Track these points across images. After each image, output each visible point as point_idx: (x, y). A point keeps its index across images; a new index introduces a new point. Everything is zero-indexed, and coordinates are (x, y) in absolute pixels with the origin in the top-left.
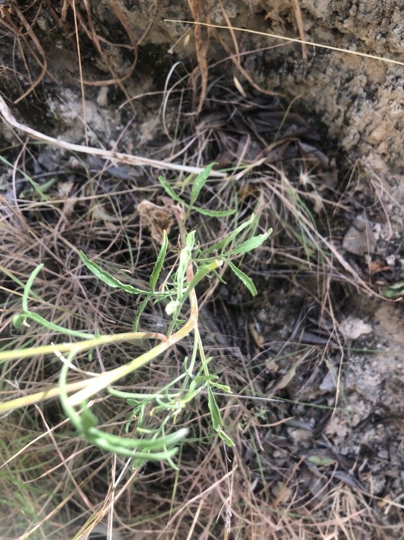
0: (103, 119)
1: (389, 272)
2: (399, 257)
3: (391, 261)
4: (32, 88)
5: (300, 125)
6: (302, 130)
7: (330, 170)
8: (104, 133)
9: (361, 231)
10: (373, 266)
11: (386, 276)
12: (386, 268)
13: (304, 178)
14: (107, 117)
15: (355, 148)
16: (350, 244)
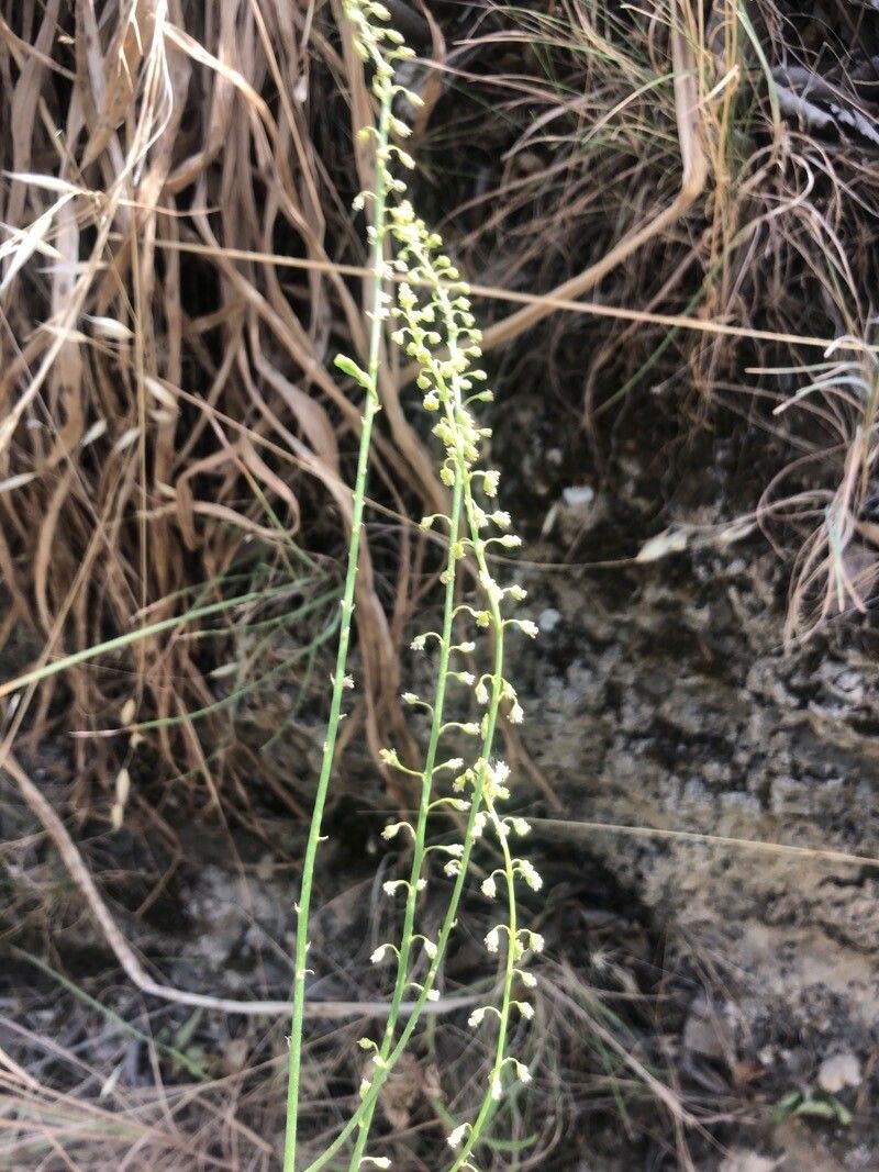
0: (271, 900)
1: (768, 1077)
2: (777, 1047)
3: (766, 1057)
4: (161, 886)
5: (574, 880)
6: (580, 887)
7: (633, 935)
8: (274, 922)
9: (707, 1021)
10: (740, 1072)
11: (766, 1085)
12: (762, 1073)
13: (598, 959)
14: (277, 896)
15: (662, 902)
16: (696, 1041)
